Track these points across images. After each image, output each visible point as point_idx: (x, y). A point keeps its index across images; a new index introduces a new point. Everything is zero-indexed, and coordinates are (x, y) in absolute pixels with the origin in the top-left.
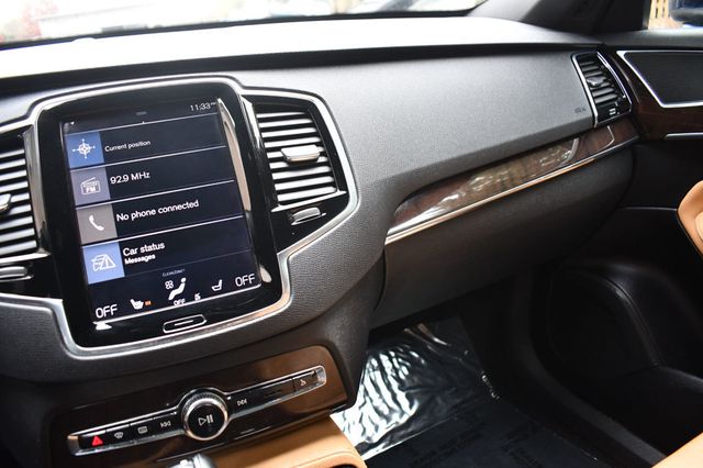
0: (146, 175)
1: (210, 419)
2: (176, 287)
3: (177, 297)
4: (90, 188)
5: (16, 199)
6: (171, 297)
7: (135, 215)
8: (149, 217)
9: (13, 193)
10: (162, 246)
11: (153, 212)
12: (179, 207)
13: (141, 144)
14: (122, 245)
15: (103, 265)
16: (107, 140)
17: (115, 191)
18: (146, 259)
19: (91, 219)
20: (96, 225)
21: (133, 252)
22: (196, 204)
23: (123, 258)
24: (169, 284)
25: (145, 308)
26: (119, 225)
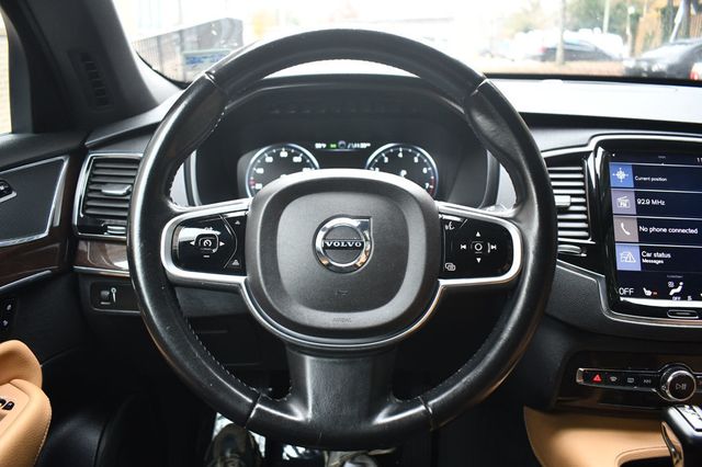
0: (663, 203)
1: (684, 386)
2: (676, 287)
3: (676, 295)
4: (623, 203)
5: (574, 200)
6: (671, 294)
7: (652, 230)
8: (662, 233)
9: (573, 196)
10: (669, 256)
11: (665, 230)
12: (683, 231)
13: (660, 179)
14: (642, 249)
15: (628, 259)
16: (637, 171)
17: (640, 209)
18: (658, 262)
19: (622, 225)
20: (625, 230)
21: (649, 255)
22: (695, 231)
23: (642, 257)
24: (671, 284)
25: (652, 297)
26: (640, 233)
